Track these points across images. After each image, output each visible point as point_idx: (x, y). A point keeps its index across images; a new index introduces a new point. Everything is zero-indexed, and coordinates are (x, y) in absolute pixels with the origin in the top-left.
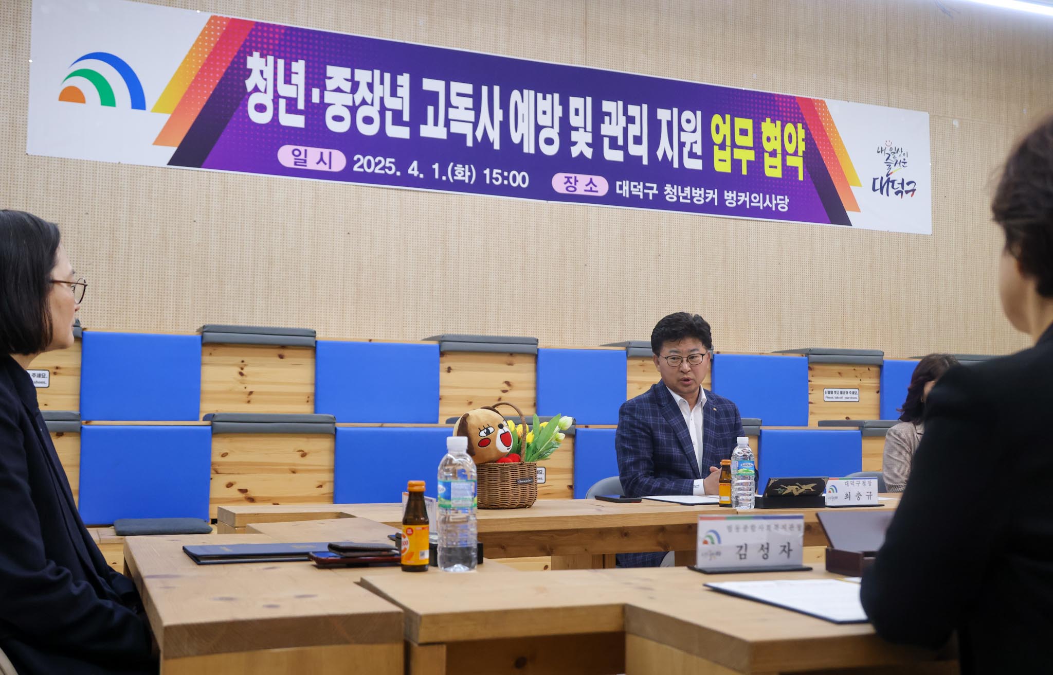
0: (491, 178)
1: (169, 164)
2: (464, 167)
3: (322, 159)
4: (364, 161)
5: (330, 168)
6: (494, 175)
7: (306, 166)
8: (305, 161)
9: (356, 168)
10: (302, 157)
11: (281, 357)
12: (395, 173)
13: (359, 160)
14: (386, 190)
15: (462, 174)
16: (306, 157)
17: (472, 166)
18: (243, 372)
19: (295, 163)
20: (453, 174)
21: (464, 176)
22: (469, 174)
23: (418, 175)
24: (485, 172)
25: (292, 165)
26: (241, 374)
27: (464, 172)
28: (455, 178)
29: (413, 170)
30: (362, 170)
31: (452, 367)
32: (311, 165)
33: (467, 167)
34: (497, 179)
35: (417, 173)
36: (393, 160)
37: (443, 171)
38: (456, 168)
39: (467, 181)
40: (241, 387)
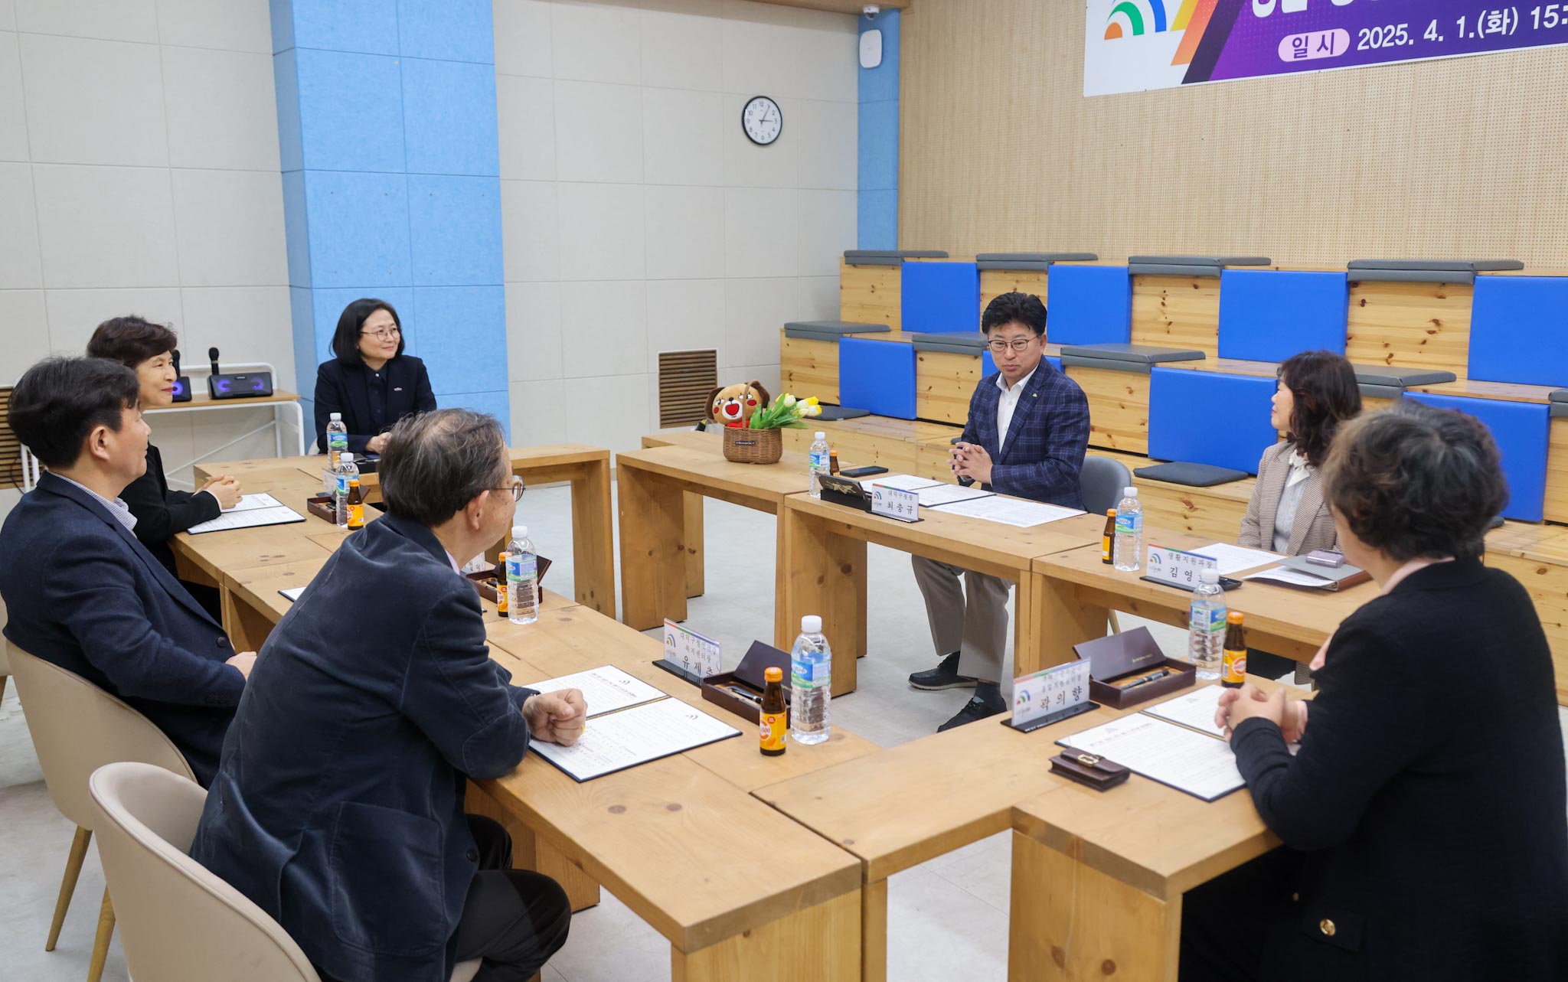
0: (1542, 19)
1: (1183, 83)
2: (1502, 13)
3: (1323, 44)
4: (1370, 35)
5: (1331, 53)
6: (1547, 15)
7: (1306, 56)
8: (1306, 50)
9: (1360, 47)
10: (1303, 46)
11: (1196, 287)
12: (1408, 42)
13: (1365, 35)
14: (1397, 67)
15: (1499, 22)
16: (1306, 46)
17: (1514, 9)
18: (1165, 302)
19: (1295, 57)
20: (1485, 26)
21: (1501, 26)
22: (1509, 21)
23: (1437, 39)
24: (1533, 13)
25: (1292, 59)
26: (1163, 304)
27: (1501, 19)
28: (1488, 31)
29: (1430, 33)
30: (1367, 47)
31: (1367, 301)
32: (1313, 54)
33: (1506, 11)
34: (1551, 20)
35: (1436, 35)
36: (1405, 26)
37: (1471, 26)
38: (1489, 17)
39: (1504, 33)
40: (1162, 319)
